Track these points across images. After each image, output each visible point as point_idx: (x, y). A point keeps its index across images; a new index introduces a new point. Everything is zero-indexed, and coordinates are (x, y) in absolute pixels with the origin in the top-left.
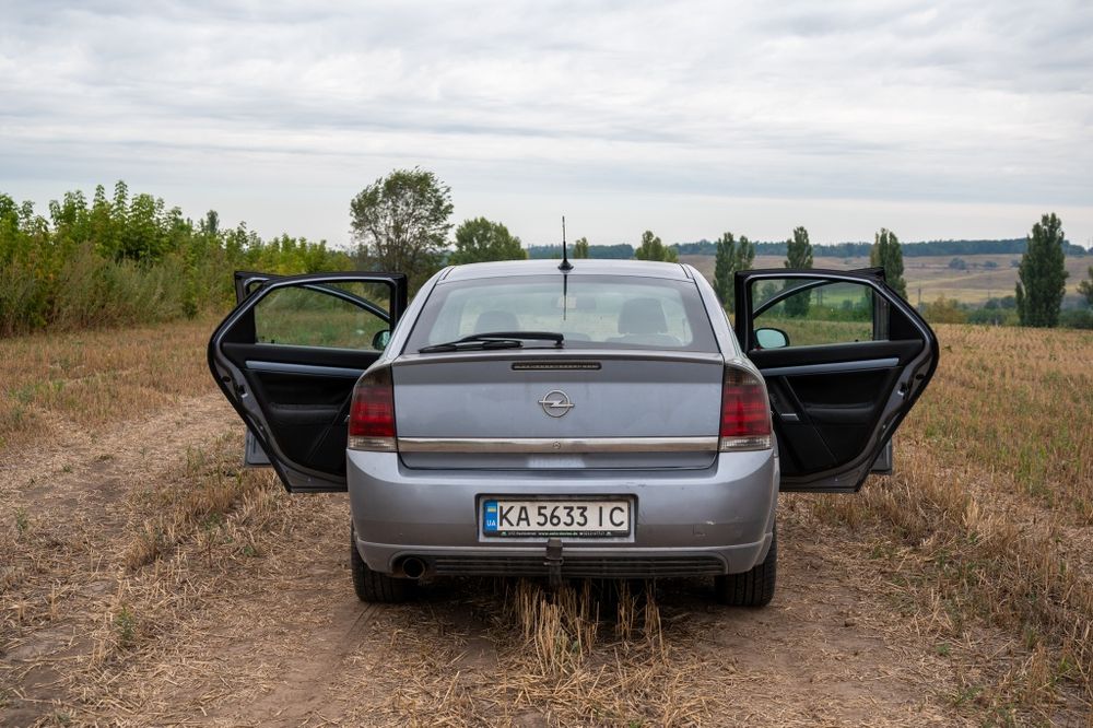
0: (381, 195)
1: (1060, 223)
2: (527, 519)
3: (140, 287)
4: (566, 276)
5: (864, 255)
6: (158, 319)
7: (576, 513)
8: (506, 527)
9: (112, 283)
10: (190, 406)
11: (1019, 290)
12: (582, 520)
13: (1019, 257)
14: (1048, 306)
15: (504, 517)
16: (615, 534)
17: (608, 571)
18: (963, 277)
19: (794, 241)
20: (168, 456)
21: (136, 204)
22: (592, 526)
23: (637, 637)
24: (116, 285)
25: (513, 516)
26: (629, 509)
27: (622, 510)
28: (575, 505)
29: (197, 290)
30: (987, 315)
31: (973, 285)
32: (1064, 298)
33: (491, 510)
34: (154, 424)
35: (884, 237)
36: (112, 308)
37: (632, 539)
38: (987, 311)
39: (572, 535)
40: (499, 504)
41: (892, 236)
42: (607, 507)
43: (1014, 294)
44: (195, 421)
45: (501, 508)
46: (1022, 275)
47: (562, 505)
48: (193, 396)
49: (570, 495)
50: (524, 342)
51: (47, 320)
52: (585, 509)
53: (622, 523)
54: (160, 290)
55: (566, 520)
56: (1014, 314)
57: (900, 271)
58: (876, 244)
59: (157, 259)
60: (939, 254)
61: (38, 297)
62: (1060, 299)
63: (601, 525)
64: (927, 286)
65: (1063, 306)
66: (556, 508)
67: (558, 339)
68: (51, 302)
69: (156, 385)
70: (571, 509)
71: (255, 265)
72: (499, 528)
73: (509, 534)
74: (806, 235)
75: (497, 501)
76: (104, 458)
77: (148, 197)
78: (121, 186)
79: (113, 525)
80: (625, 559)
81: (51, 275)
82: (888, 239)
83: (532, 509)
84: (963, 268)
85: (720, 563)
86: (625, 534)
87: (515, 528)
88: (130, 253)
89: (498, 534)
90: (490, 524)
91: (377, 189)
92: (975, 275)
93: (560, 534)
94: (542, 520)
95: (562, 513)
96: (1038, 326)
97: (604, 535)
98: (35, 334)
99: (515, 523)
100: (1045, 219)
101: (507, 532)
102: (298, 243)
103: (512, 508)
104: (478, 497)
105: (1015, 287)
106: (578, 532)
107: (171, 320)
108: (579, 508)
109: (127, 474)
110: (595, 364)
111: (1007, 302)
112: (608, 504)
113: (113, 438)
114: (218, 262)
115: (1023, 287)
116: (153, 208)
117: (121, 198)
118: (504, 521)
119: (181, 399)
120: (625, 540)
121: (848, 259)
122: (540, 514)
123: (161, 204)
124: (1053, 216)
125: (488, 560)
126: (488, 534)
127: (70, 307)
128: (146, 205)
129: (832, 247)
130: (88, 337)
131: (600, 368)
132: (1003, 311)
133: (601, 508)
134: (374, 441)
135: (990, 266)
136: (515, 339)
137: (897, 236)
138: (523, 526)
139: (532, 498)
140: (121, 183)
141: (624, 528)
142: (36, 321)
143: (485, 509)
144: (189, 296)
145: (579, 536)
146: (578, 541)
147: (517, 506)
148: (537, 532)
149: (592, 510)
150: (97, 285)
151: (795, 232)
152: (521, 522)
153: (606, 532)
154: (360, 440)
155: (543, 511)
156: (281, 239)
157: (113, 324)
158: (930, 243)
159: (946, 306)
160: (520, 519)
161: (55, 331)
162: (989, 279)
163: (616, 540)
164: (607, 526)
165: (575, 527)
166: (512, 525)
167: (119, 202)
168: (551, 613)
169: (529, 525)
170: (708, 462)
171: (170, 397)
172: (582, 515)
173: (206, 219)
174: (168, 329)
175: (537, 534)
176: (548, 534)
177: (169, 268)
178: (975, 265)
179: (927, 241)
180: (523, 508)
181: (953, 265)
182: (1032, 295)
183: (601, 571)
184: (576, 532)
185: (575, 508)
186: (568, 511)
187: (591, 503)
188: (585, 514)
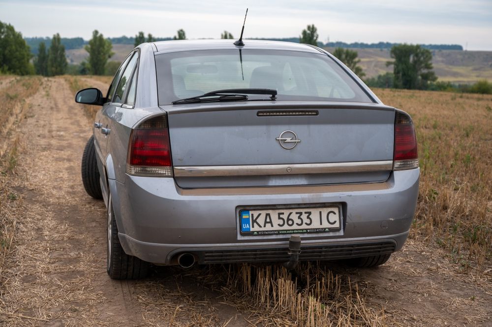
2: (271, 222)
7: (304, 217)
8: (256, 228)
12: (308, 221)
15: (254, 221)
16: (331, 230)
17: (324, 255)
19: (178, 36)
22: (316, 225)
25: (261, 221)
26: (339, 212)
27: (335, 213)
28: (303, 211)
33: (245, 216)
35: (226, 35)
37: (341, 233)
39: (303, 232)
40: (251, 212)
41: (230, 35)
42: (325, 211)
45: (252, 215)
47: (294, 211)
49: (299, 204)
52: (310, 213)
53: (335, 222)
55: (297, 221)
63: (321, 224)
66: (291, 213)
67: (273, 93)
70: (301, 214)
72: (252, 229)
73: (259, 233)
74: (184, 34)
75: (249, 210)
80: (337, 247)
83: (274, 215)
85: (395, 245)
86: (338, 230)
87: (263, 229)
89: (252, 234)
90: (245, 226)
93: (293, 232)
94: (281, 222)
95: (294, 217)
97: (323, 231)
99: (262, 225)
100: (309, 27)
101: (258, 232)
103: (260, 215)
104: (237, 208)
106: (307, 230)
108: (306, 213)
110: (314, 111)
112: (325, 209)
118: (255, 224)
120: (337, 234)
122: (279, 218)
124: (313, 26)
126: (243, 234)
131: (317, 115)
133: (320, 212)
134: (148, 169)
138: (268, 227)
139: (273, 207)
141: (337, 225)
143: (241, 216)
145: (307, 233)
146: (306, 236)
147: (264, 213)
148: (278, 231)
149: (315, 214)
151: (178, 32)
152: (267, 224)
153: (325, 229)
154: (138, 169)
155: (281, 216)
160: (266, 222)
163: (331, 234)
164: (325, 225)
165: (304, 226)
166: (260, 227)
169: (272, 226)
170: (386, 177)
172: (308, 217)
175: (278, 233)
176: (286, 232)
180: (268, 215)
184: (305, 229)
185: (303, 213)
186: (298, 215)
187: (314, 209)
188: (310, 217)
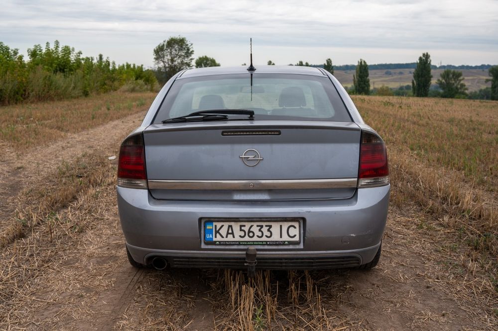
0: (165, 47)
1: (429, 56)
2: (232, 233)
3: (64, 84)
4: (252, 75)
5: (354, 69)
6: (72, 97)
7: (265, 229)
8: (219, 238)
9: (52, 82)
10: (72, 138)
11: (413, 83)
12: (269, 234)
13: (413, 70)
14: (424, 88)
15: (217, 232)
16: (290, 243)
17: (285, 266)
18: (391, 78)
19: (326, 64)
20: (53, 167)
21: (63, 50)
22: (276, 237)
23: (302, 300)
24: (53, 83)
25: (223, 231)
26: (300, 226)
27: (295, 228)
28: (264, 224)
29: (89, 85)
30: (400, 92)
31: (394, 81)
32: (431, 85)
33: (209, 227)
34: (52, 147)
35: (361, 62)
36: (52, 92)
37: (301, 246)
38: (400, 91)
39: (263, 243)
40: (214, 224)
41: (364, 62)
42: (285, 225)
43: (411, 84)
44: (72, 146)
45: (216, 226)
46: (415, 77)
47: (255, 224)
48: (75, 133)
49: (261, 218)
50: (229, 116)
51: (23, 98)
52: (270, 227)
53: (295, 236)
54: (73, 85)
55: (258, 234)
56: (411, 92)
57: (367, 76)
58: (358, 65)
59: (72, 72)
60: (381, 69)
61: (19, 88)
62: (429, 86)
63: (281, 237)
64: (377, 81)
65: (430, 88)
66: (252, 226)
67: (250, 115)
68: (25, 91)
69: (59, 128)
70: (262, 227)
71: (114, 75)
72: (214, 239)
73: (221, 243)
74: (331, 62)
75: (212, 222)
76: (19, 168)
77: (68, 47)
78: (57, 43)
79: (7, 211)
80: (297, 259)
81: (24, 79)
82: (363, 63)
83: (236, 227)
84: (390, 74)
85: (358, 260)
86: (297, 243)
87: (225, 239)
88: (60, 70)
89: (214, 243)
90: (209, 236)
91: (164, 44)
92: (395, 77)
93: (254, 243)
94: (242, 234)
95: (255, 229)
96: (421, 97)
97: (283, 243)
98: (18, 104)
99: (224, 236)
100: (424, 55)
101: (220, 242)
102: (132, 66)
103: (222, 226)
104: (200, 219)
105: (412, 81)
106: (266, 242)
107: (78, 97)
108: (266, 226)
109: (28, 177)
110: (277, 131)
111: (408, 87)
112: (286, 223)
113: (29, 155)
114: (98, 74)
115: (415, 82)
116: (70, 51)
117: (57, 47)
118: (218, 234)
119: (69, 134)
120: (297, 247)
121: (347, 71)
122: (241, 230)
123: (73, 50)
124: (427, 53)
125: (208, 259)
126: (207, 243)
127: (34, 93)
128: (67, 50)
129: (340, 67)
130: (40, 105)
131: (279, 134)
132: (406, 91)
133: (281, 226)
134: (134, 182)
135: (401, 73)
136: (222, 115)
137: (366, 61)
138: (230, 238)
139: (236, 220)
140: (57, 41)
141: (297, 239)
142: (18, 99)
143: (205, 227)
144: (85, 88)
145: (267, 244)
146: (266, 247)
147: (226, 225)
148: (239, 242)
149: (275, 228)
150: (45, 83)
151: (327, 61)
152: (229, 235)
153: (284, 242)
155: (243, 228)
156: (125, 64)
157: (52, 99)
158: (378, 65)
159: (385, 89)
160: (228, 233)
161: (26, 103)
162: (401, 78)
163: (291, 247)
164: (285, 238)
165: (264, 239)
166: (223, 237)
167: (56, 49)
168: (249, 292)
169: (234, 237)
170: (350, 195)
171: (63, 134)
172: (269, 230)
173: (98, 57)
174: (75, 101)
175: (239, 243)
176: (246, 243)
177: (77, 76)
178: (395, 73)
179: (377, 64)
180: (230, 226)
181: (386, 73)
182: (418, 85)
183: (281, 266)
184: (265, 242)
185: (264, 226)
186: (259, 228)
187: (274, 223)
188: (270, 230)
